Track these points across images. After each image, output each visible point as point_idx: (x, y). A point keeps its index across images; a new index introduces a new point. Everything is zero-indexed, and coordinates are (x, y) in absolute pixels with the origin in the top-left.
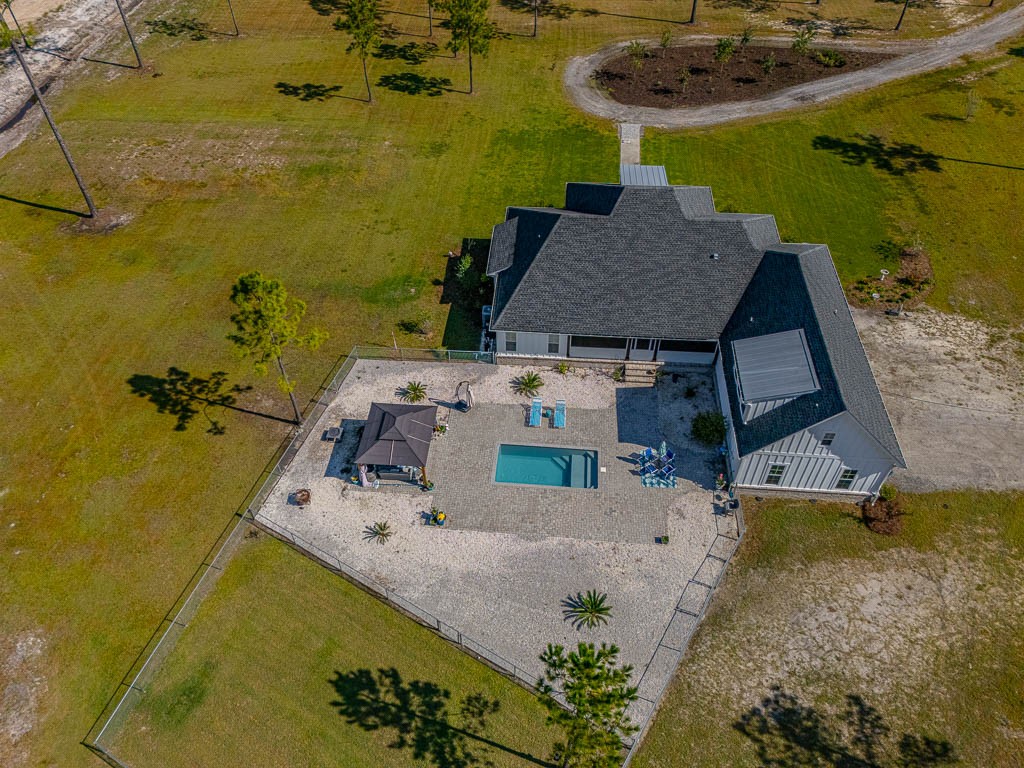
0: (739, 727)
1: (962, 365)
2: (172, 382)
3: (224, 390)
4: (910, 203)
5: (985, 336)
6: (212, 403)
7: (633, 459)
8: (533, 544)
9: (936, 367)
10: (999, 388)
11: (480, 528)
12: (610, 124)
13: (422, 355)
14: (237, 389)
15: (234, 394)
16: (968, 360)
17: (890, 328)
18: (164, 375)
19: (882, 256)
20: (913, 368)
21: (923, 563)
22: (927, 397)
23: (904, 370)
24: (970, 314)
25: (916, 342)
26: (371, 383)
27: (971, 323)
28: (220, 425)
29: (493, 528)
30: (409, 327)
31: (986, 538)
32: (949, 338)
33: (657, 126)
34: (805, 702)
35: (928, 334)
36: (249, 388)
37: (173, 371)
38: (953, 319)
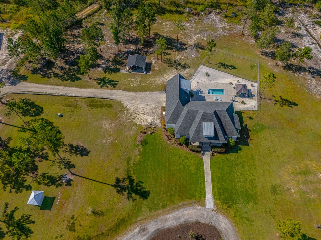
0: (190, 67)
1: (143, 112)
2: (290, 105)
3: (278, 103)
4: (131, 163)
5: (135, 119)
6: (279, 101)
7: (202, 93)
8: (216, 82)
9: (148, 112)
10: (139, 108)
11: (224, 83)
12: (218, 210)
13: (245, 112)
14: (277, 104)
15: (276, 103)
16: (142, 113)
17: (153, 121)
18: (292, 106)
19: (147, 141)
20: (152, 111)
21: (164, 82)
22: (152, 106)
23: (154, 111)
24: (136, 125)
25: (149, 117)
26: (252, 106)
27: (137, 122)
28: (274, 97)
29: (222, 83)
30: (251, 118)
31: (154, 86)
32: (143, 118)
33: (200, 207)
34: (183, 69)
35: (146, 119)
36: (274, 104)
37: (292, 107)
38: (140, 123)
